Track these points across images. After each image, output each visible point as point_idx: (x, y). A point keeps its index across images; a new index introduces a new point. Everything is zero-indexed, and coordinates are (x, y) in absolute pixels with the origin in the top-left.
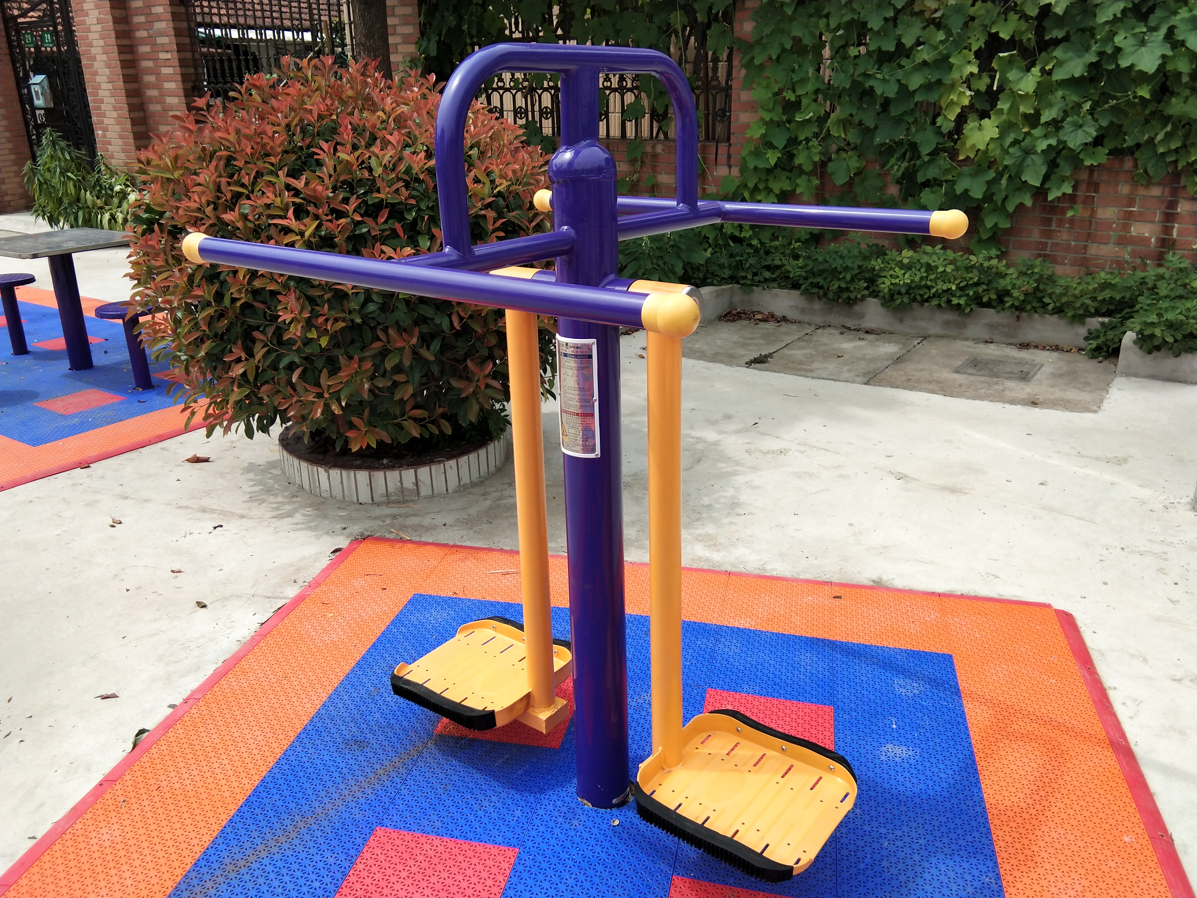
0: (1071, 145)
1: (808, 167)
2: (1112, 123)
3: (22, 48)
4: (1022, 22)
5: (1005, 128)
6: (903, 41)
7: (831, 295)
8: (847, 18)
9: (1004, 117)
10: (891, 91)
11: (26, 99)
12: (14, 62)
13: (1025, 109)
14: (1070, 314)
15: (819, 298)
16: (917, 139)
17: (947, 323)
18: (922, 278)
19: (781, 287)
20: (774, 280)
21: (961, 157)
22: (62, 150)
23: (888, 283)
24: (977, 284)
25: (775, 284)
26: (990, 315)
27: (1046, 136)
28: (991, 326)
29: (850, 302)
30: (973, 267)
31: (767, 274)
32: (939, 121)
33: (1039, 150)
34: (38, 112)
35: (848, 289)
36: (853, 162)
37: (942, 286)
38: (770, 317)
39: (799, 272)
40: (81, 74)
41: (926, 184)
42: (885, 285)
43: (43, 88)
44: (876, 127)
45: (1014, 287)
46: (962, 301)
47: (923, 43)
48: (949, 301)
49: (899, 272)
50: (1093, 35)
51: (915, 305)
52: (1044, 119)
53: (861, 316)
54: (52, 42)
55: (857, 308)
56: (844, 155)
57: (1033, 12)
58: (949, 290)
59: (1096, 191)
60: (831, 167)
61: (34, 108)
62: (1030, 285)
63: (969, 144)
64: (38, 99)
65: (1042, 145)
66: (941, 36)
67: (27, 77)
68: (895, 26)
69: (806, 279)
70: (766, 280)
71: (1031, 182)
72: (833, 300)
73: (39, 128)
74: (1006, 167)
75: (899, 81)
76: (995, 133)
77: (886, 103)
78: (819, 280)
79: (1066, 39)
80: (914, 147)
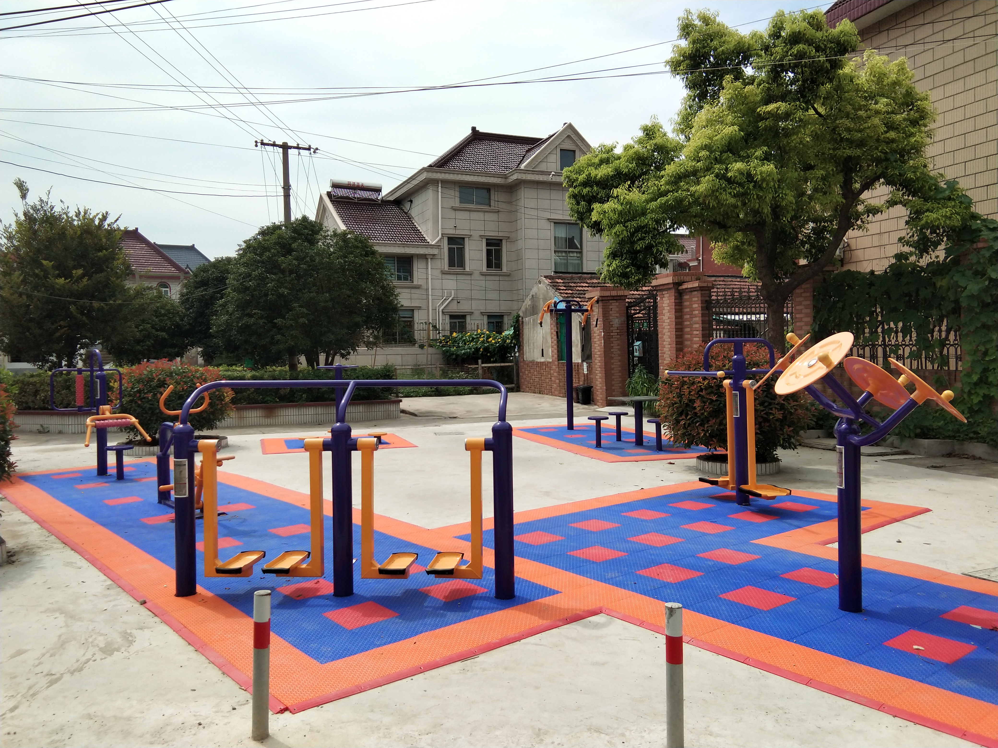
3: (632, 328)
11: (631, 353)
12: (628, 336)
19: (978, 442)
20: (975, 438)
22: (644, 374)
31: (972, 436)
34: (635, 359)
40: (657, 341)
43: (639, 347)
54: (647, 326)
61: (633, 357)
64: (636, 352)
67: (633, 342)
70: (971, 438)
73: (635, 366)
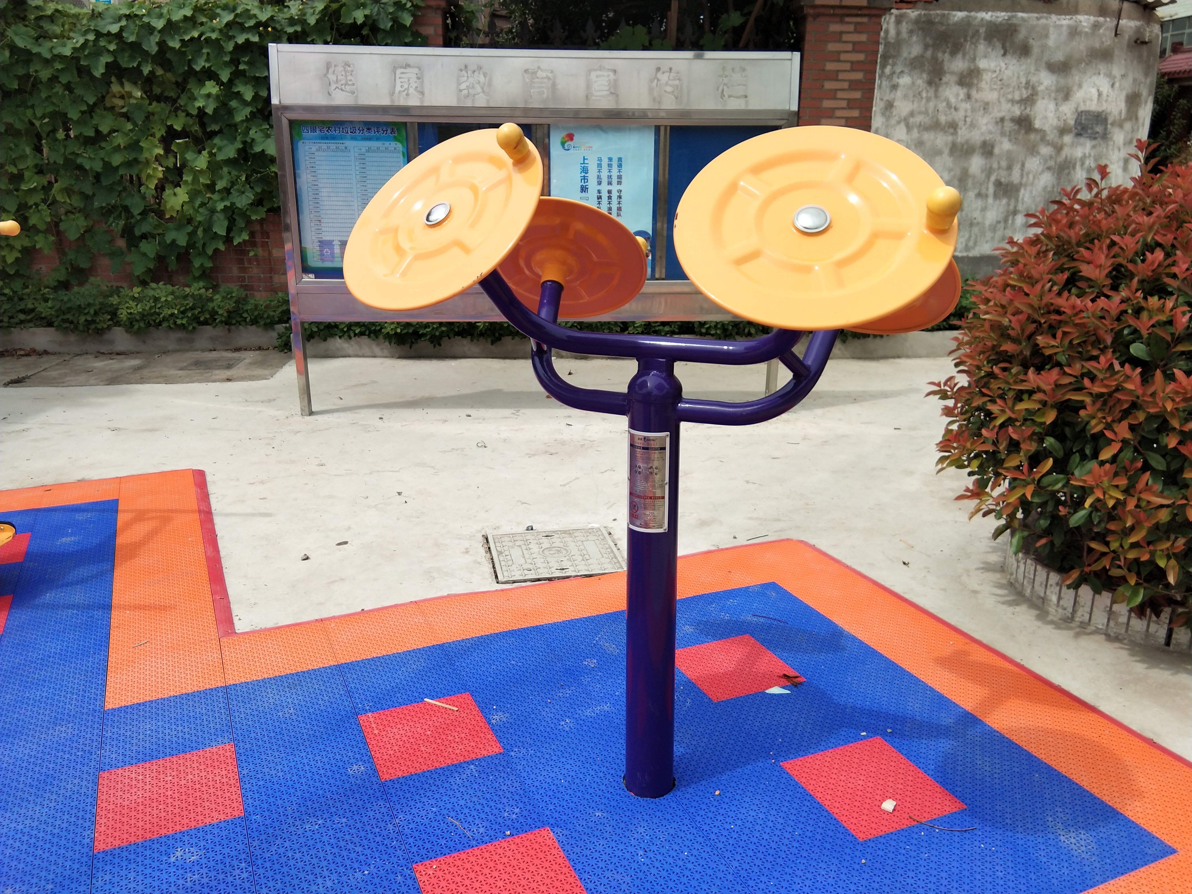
0: (239, 205)
1: (42, 227)
2: (263, 191)
4: (188, 118)
5: (193, 195)
6: (100, 129)
7: (81, 328)
8: (50, 109)
9: (190, 187)
10: (98, 167)
13: (204, 180)
14: (262, 323)
15: (72, 331)
16: (128, 202)
17: (180, 340)
18: (151, 308)
19: (37, 326)
20: (30, 321)
21: (167, 216)
23: (125, 313)
24: (192, 309)
25: (31, 325)
26: (208, 330)
27: (222, 200)
28: (213, 339)
29: (100, 332)
30: (187, 295)
31: (22, 317)
32: (143, 189)
33: (219, 209)
35: (94, 322)
36: (82, 223)
37: (167, 312)
38: (33, 352)
39: (49, 312)
41: (144, 236)
42: (123, 314)
44: (94, 195)
45: (219, 307)
46: (184, 321)
47: (117, 131)
48: (175, 323)
49: (132, 304)
50: (237, 130)
51: (152, 329)
52: (218, 188)
53: (111, 342)
55: (107, 336)
56: (72, 216)
57: (195, 112)
58: (172, 315)
59: (268, 238)
60: (62, 226)
62: (230, 305)
63: (168, 206)
65: (220, 206)
66: (129, 126)
68: (92, 117)
69: (57, 317)
70: (22, 322)
71: (219, 233)
72: (83, 331)
74: (200, 222)
75: (103, 159)
76: (186, 198)
77: (98, 177)
78: (69, 316)
79: (220, 132)
80: (126, 209)
